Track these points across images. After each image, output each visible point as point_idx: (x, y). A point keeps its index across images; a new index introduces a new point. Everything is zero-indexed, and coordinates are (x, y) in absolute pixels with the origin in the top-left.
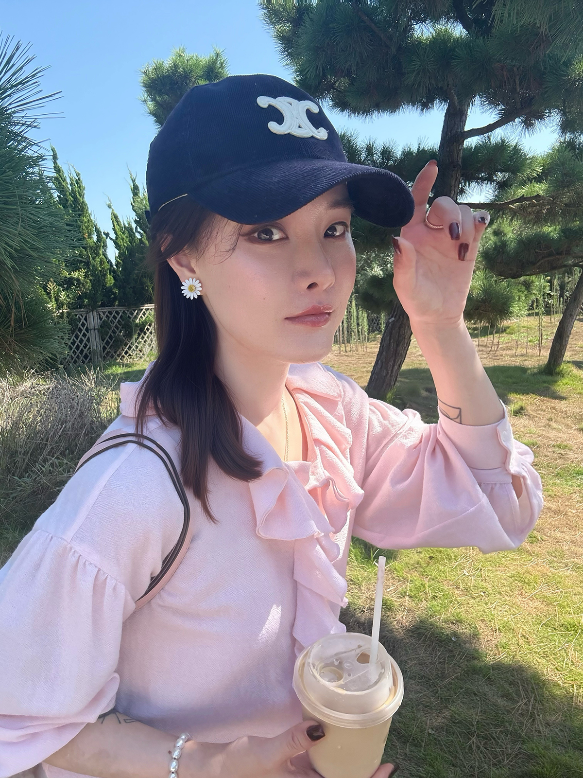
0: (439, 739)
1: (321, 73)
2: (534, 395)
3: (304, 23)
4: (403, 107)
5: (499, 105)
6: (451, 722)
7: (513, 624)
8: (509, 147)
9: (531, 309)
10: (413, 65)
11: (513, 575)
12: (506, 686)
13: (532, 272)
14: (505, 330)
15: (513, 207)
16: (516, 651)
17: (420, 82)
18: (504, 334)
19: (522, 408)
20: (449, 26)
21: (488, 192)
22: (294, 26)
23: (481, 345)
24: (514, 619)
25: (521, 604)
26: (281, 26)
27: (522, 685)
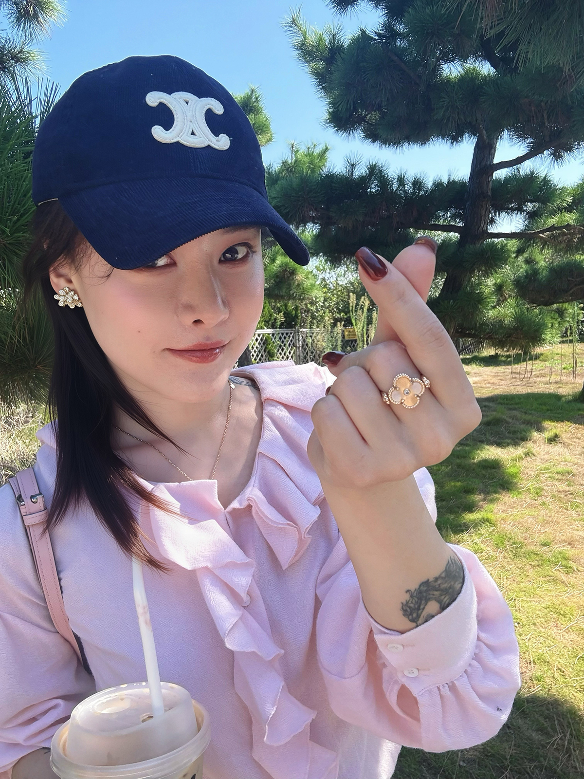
0: (471, 771)
1: (352, 107)
2: (569, 423)
3: (336, 62)
4: (432, 140)
5: (527, 138)
6: (483, 755)
7: (549, 657)
8: (538, 178)
9: (565, 336)
10: (443, 101)
11: (548, 606)
12: (541, 719)
13: (564, 299)
14: (539, 357)
15: (544, 236)
16: (551, 684)
17: (449, 117)
18: (538, 362)
19: (556, 436)
20: (477, 65)
21: (518, 222)
22: (327, 64)
23: (514, 373)
24: (549, 652)
25: (556, 636)
26: (314, 64)
27: (557, 719)
